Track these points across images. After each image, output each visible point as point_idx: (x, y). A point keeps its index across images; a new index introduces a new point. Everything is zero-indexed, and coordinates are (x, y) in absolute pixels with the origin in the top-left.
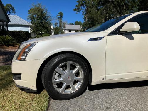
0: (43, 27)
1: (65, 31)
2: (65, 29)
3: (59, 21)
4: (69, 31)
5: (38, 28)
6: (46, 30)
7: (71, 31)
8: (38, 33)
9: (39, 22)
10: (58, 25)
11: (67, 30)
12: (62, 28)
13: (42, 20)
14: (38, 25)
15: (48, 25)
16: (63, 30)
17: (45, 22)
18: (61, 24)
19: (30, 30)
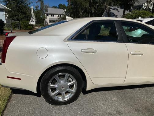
0: (20, 12)
1: (47, 15)
2: (47, 13)
3: (40, 4)
4: (52, 16)
5: (15, 13)
6: (24, 16)
7: (54, 16)
8: (15, 18)
9: (15, 6)
10: (39, 8)
11: (50, 14)
12: (44, 11)
13: (19, 3)
14: (14, 9)
15: (27, 9)
16: (45, 14)
17: (22, 6)
18: (42, 8)
19: (6, 14)
